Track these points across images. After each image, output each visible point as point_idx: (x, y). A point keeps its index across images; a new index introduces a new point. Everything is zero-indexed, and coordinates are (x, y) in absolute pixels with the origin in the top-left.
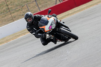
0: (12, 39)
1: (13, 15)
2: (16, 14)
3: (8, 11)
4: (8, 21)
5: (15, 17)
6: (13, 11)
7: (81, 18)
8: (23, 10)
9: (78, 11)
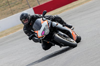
0: (12, 32)
1: (12, 8)
2: (15, 7)
3: (8, 4)
4: (8, 14)
5: (14, 11)
6: (12, 5)
7: (80, 12)
8: (23, 4)
9: (77, 5)
